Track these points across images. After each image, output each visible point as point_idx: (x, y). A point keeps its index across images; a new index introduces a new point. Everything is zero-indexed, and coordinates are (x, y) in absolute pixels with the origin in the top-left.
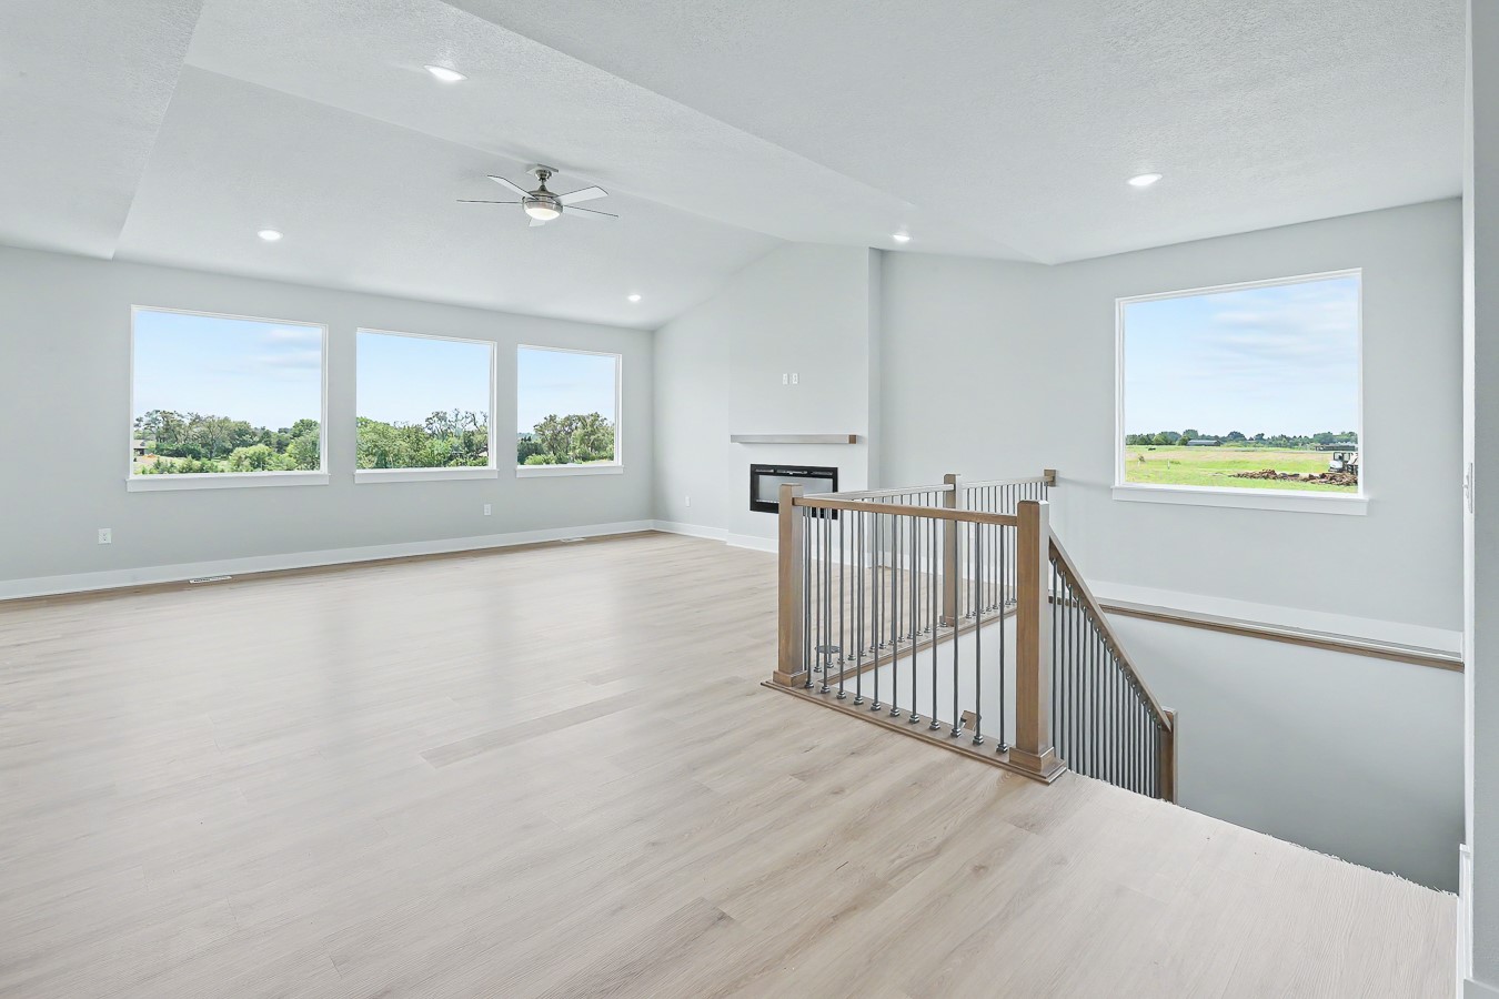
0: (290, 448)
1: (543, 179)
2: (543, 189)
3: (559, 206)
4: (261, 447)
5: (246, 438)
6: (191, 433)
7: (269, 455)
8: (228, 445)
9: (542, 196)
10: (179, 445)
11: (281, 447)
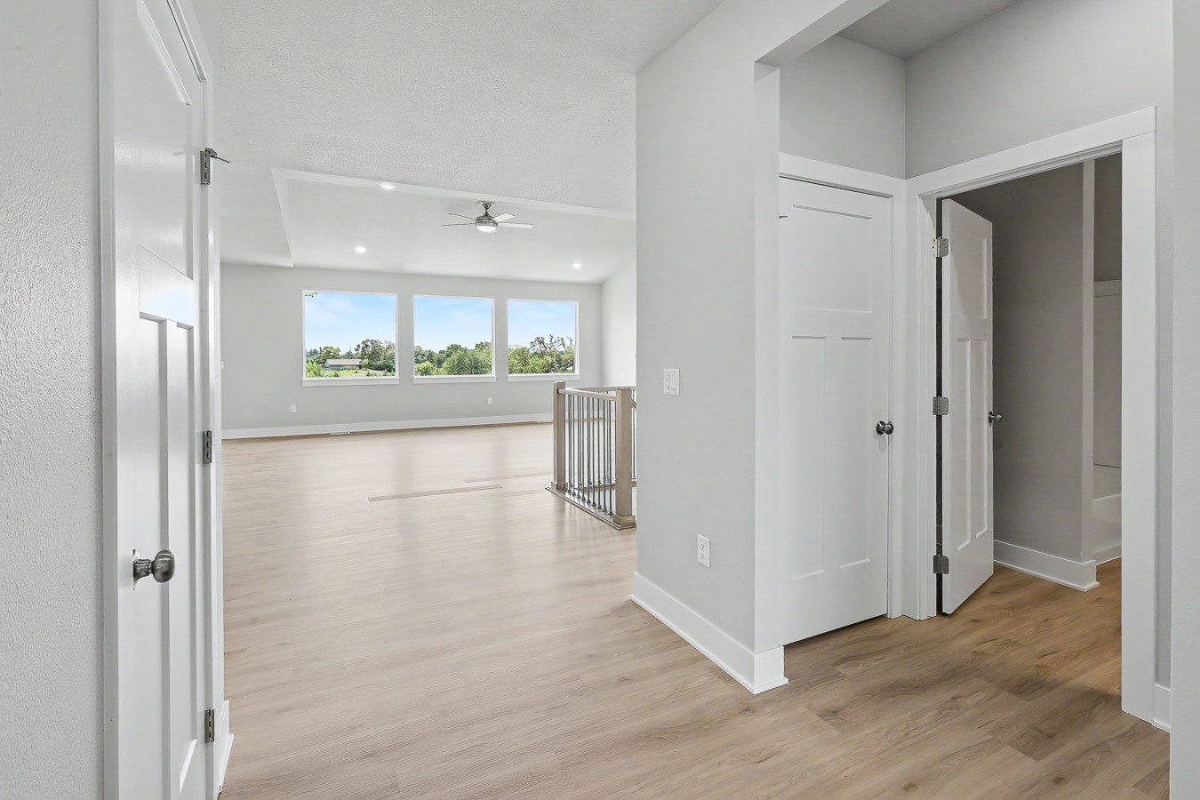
0: (445, 364)
1: (486, 209)
2: (486, 215)
3: (495, 224)
9: (486, 219)
10: (381, 362)
11: (440, 363)
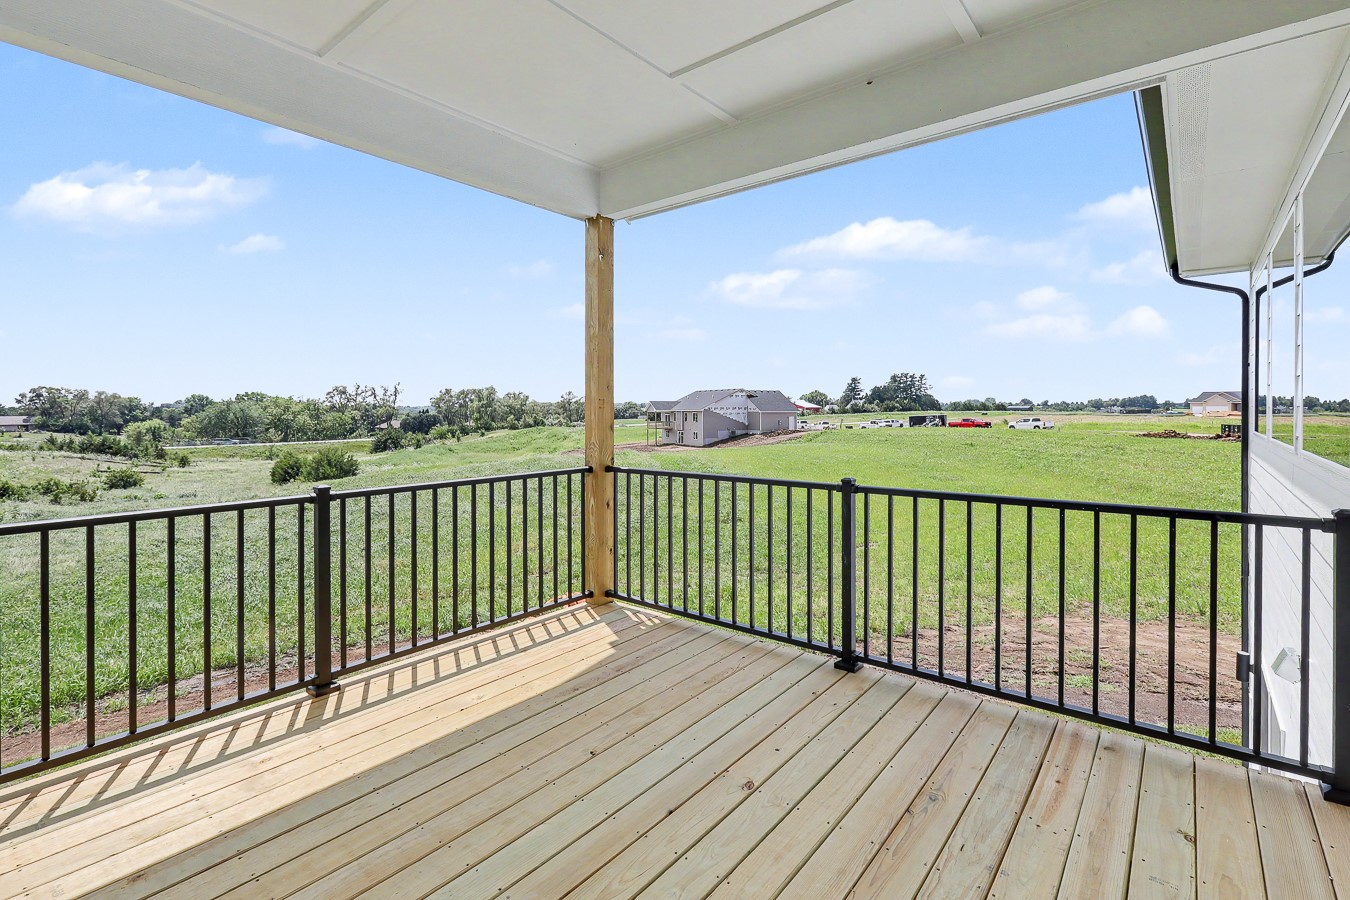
4: (156, 422)
5: (137, 413)
6: (78, 408)
7: (165, 429)
8: (120, 421)
